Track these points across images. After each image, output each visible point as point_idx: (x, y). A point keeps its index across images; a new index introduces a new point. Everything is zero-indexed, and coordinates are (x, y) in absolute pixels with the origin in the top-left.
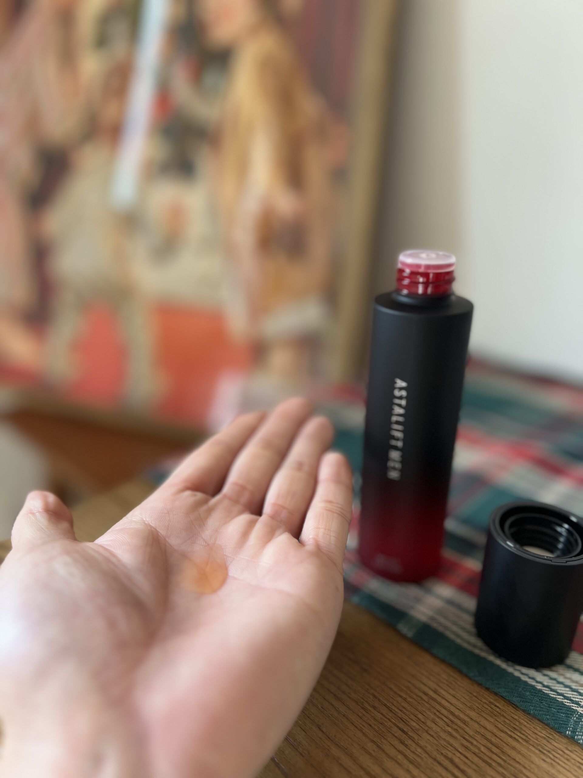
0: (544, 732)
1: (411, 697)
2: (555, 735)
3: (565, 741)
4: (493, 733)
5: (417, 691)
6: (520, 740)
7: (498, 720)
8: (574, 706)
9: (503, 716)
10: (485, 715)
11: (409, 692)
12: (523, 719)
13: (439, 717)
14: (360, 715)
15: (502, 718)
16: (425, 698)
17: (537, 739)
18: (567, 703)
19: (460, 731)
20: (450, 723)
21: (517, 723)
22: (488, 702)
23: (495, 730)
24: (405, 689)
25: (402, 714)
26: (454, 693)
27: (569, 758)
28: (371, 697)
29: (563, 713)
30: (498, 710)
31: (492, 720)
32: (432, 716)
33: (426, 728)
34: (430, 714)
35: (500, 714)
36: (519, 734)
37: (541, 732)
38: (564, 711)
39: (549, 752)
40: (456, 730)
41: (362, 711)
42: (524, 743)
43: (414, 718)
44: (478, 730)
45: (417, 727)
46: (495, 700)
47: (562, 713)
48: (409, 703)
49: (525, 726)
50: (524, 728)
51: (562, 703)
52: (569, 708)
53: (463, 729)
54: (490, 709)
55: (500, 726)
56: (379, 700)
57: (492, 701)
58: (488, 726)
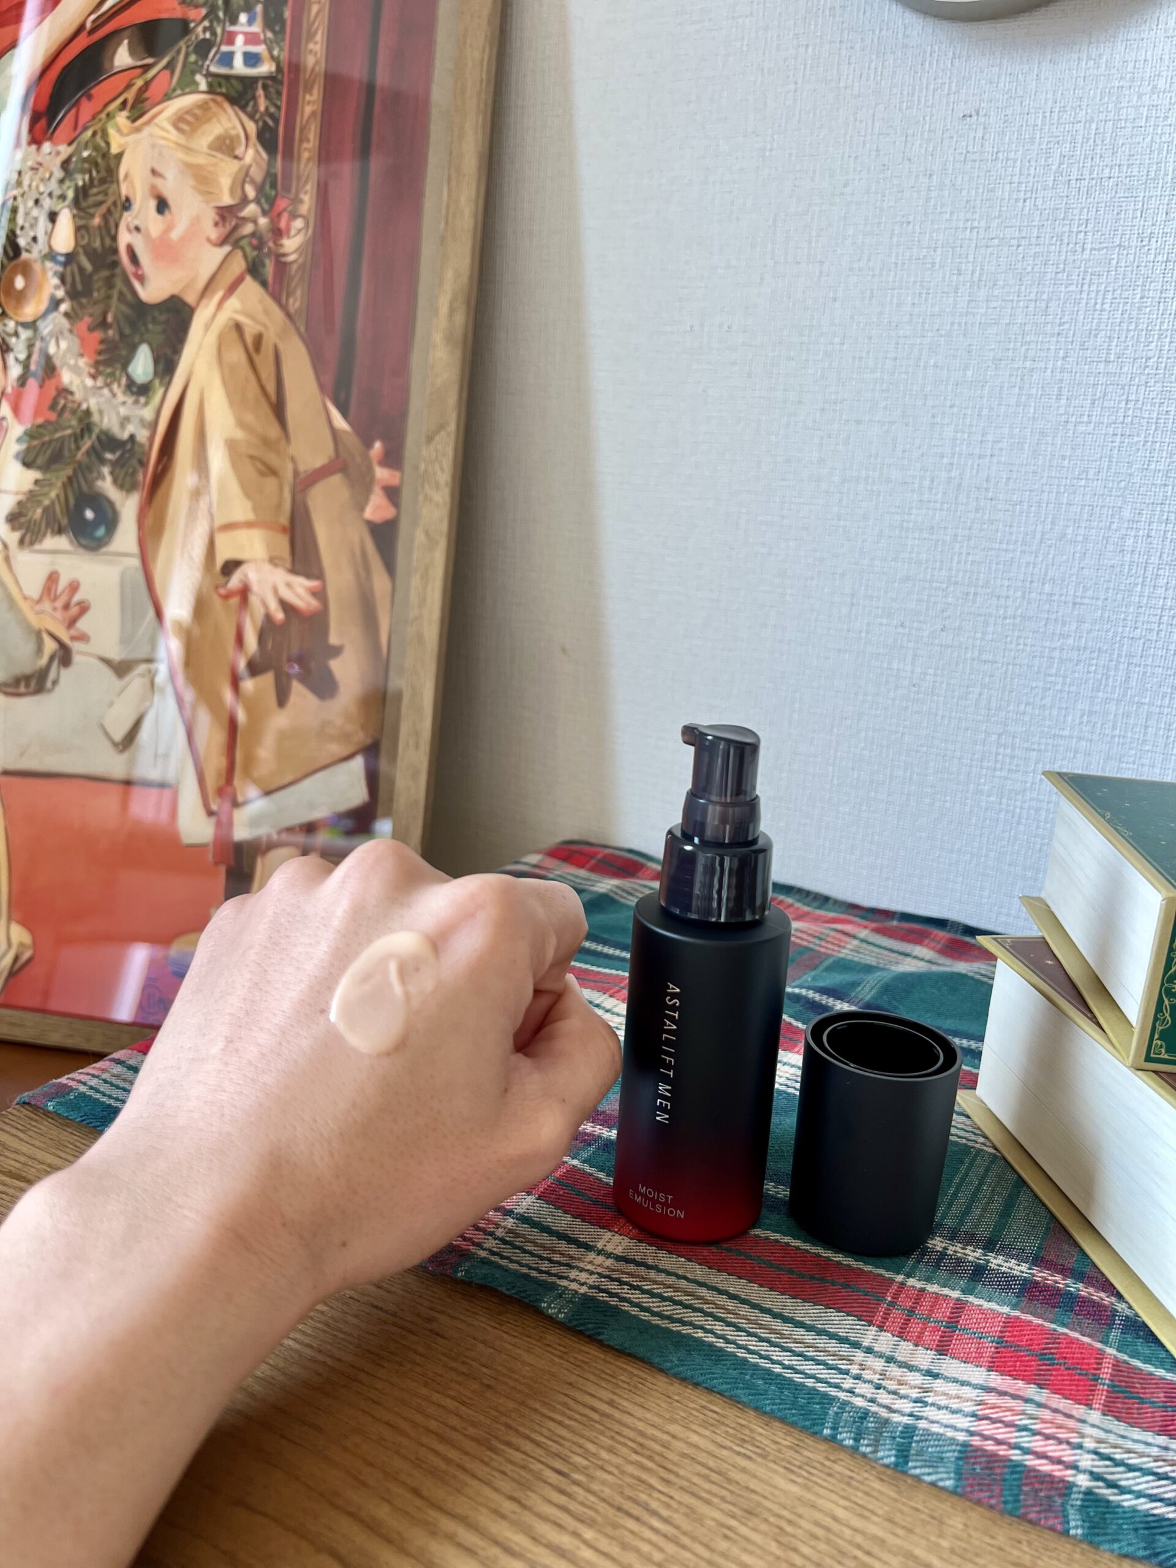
0: (789, 1438)
1: (570, 1418)
2: (806, 1440)
3: (823, 1447)
4: (708, 1452)
5: (580, 1409)
6: (753, 1456)
7: (717, 1431)
8: (833, 1392)
9: (723, 1423)
10: (694, 1427)
11: (567, 1412)
12: (755, 1424)
13: (620, 1443)
14: (486, 1459)
15: (724, 1428)
16: (596, 1416)
17: (779, 1451)
18: (821, 1387)
19: (657, 1458)
20: (639, 1449)
21: (747, 1432)
22: (698, 1407)
23: (712, 1448)
24: (559, 1407)
25: (559, 1447)
26: (642, 1400)
27: (831, 1471)
28: (503, 1428)
29: (817, 1404)
30: (714, 1415)
31: (707, 1433)
32: (610, 1442)
33: (600, 1463)
34: (605, 1439)
35: (718, 1421)
36: (751, 1448)
37: (786, 1440)
38: (817, 1401)
39: (800, 1467)
40: (650, 1458)
41: (489, 1453)
42: (759, 1460)
43: (579, 1451)
44: (686, 1452)
45: (586, 1463)
46: (710, 1402)
47: (814, 1404)
48: (567, 1427)
49: (761, 1434)
50: (759, 1438)
51: (814, 1389)
52: (825, 1395)
53: (661, 1455)
54: (702, 1416)
55: (719, 1439)
56: (517, 1431)
57: (704, 1403)
58: (702, 1443)
